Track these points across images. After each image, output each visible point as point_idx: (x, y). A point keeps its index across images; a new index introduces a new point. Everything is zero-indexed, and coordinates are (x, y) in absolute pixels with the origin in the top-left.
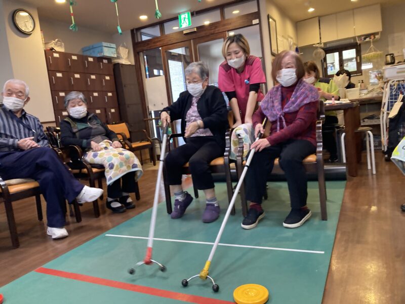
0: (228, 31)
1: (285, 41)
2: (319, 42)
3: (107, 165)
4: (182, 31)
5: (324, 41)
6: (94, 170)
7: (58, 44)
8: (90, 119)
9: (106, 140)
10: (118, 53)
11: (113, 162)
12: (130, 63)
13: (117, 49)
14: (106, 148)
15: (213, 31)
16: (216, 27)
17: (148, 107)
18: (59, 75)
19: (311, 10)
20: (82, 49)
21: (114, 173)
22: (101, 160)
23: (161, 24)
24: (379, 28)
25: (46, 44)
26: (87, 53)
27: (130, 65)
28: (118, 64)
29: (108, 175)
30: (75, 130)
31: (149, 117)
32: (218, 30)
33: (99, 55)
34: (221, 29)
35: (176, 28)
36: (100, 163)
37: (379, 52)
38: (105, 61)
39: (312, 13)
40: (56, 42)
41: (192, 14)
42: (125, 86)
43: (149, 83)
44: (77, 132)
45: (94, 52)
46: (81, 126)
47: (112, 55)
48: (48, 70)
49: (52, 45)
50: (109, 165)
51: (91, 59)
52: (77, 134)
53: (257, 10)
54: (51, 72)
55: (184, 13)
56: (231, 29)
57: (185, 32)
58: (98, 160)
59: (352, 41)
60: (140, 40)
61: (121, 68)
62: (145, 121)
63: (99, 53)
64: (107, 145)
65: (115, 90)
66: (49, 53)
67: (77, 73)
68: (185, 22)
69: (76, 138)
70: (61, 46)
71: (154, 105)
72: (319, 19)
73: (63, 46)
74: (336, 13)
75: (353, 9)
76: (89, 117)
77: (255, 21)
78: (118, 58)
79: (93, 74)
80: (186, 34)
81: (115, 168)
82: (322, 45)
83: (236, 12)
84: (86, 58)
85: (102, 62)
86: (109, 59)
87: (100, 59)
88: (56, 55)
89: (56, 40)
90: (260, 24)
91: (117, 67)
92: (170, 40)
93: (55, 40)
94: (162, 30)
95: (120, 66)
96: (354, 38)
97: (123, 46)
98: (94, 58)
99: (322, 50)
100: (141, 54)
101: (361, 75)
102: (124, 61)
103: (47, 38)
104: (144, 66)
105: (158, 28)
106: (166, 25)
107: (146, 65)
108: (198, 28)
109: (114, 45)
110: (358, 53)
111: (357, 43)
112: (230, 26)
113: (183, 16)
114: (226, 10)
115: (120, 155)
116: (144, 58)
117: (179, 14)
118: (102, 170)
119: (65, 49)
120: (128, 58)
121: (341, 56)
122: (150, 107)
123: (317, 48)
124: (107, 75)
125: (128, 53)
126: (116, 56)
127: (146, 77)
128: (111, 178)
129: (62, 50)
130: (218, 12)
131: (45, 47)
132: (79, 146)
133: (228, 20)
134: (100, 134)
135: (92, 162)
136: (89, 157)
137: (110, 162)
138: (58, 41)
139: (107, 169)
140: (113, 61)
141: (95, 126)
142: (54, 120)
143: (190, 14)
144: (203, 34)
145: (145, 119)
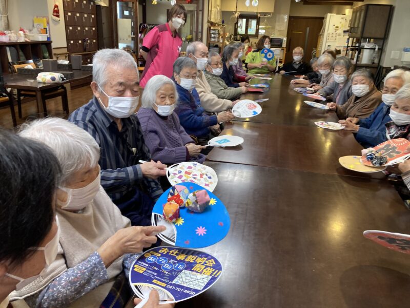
1: (215, 9)
2: (235, 10)
12: (106, 5)
18: (69, 14)
24: (272, 10)
27: (105, 7)
38: (92, 3)
48: (64, 11)
51: (85, 2)
59: (256, 14)
65: (96, 25)
67: (78, 13)
79: (85, 13)
84: (82, 1)
85: (90, 4)
86: (94, 2)
91: (99, 8)
95: (101, 7)
102: (103, 4)
110: (258, 24)
111: (258, 16)
120: (105, 1)
121: (247, 22)
124: (93, 14)
140: (96, 4)
142: (66, 46)
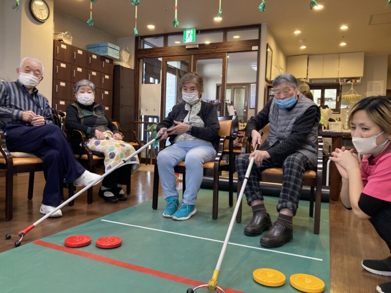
0: (228, 52)
1: (277, 70)
2: (305, 77)
3: (107, 154)
4: (185, 46)
5: (310, 77)
6: (95, 157)
7: (67, 37)
8: (96, 108)
9: (108, 131)
10: (120, 56)
11: (114, 151)
12: (129, 67)
13: (120, 51)
14: (107, 138)
15: (214, 50)
16: (217, 47)
17: (140, 111)
18: (63, 65)
19: (303, 47)
20: (88, 46)
21: (115, 163)
22: (103, 148)
23: (166, 36)
24: (360, 74)
25: (55, 34)
26: (92, 51)
27: (129, 69)
28: (119, 66)
29: (108, 164)
30: (81, 116)
31: (139, 121)
32: (219, 50)
33: (102, 54)
34: (221, 49)
35: (178, 43)
36: (101, 151)
37: (358, 95)
38: (107, 61)
39: (304, 50)
40: (66, 35)
41: (197, 32)
42: (122, 87)
43: (144, 89)
44: (82, 118)
45: (98, 50)
46: (87, 113)
47: (115, 57)
48: (54, 59)
49: (61, 36)
50: (110, 154)
51: (94, 57)
52: (82, 121)
53: (257, 38)
54: (56, 61)
55: (189, 29)
56: (231, 51)
57: (187, 47)
58: (99, 148)
59: (335, 81)
60: (142, 48)
61: (121, 70)
62: (135, 123)
63: (103, 52)
64: (109, 135)
65: (112, 90)
66: (57, 43)
67: (80, 67)
68: (189, 37)
69: (81, 123)
70: (69, 39)
71: (147, 110)
72: (309, 57)
73: (71, 39)
74: (324, 54)
75: (339, 53)
76: (95, 106)
77: (255, 48)
78: (120, 60)
79: (94, 71)
80: (188, 49)
81: (115, 157)
82: (308, 81)
83: (236, 37)
84: (91, 54)
85: (105, 61)
86: (112, 60)
87: (103, 58)
88: (64, 46)
89: (66, 33)
90: (259, 51)
91: (118, 68)
92: (172, 52)
93: (64, 32)
94: (166, 42)
95: (121, 68)
96: (337, 79)
97: (126, 50)
98: (98, 56)
99: (307, 85)
100: (141, 60)
101: (340, 113)
102: (124, 64)
103: (58, 29)
104: (142, 72)
105: (162, 39)
106: (170, 38)
107: (144, 72)
108: (200, 45)
109: (118, 48)
110: (339, 93)
111: (339, 84)
112: (230, 48)
113: (188, 32)
114: (229, 33)
115: (121, 147)
116: (143, 65)
117: (185, 29)
118: (102, 158)
119: (73, 43)
120: (129, 62)
121: (323, 93)
122: (142, 111)
123: (303, 82)
124: (107, 74)
125: (129, 57)
126: (118, 58)
127: (143, 83)
128: (110, 167)
129: (70, 43)
130: (221, 34)
131: (54, 37)
132: (83, 131)
133: (229, 42)
134: (103, 125)
135: (93, 149)
136: (91, 144)
137: (111, 152)
138: (68, 34)
139: (107, 158)
140: (114, 63)
141: (99, 116)
143: (195, 31)
144: (204, 51)
145: (136, 122)
